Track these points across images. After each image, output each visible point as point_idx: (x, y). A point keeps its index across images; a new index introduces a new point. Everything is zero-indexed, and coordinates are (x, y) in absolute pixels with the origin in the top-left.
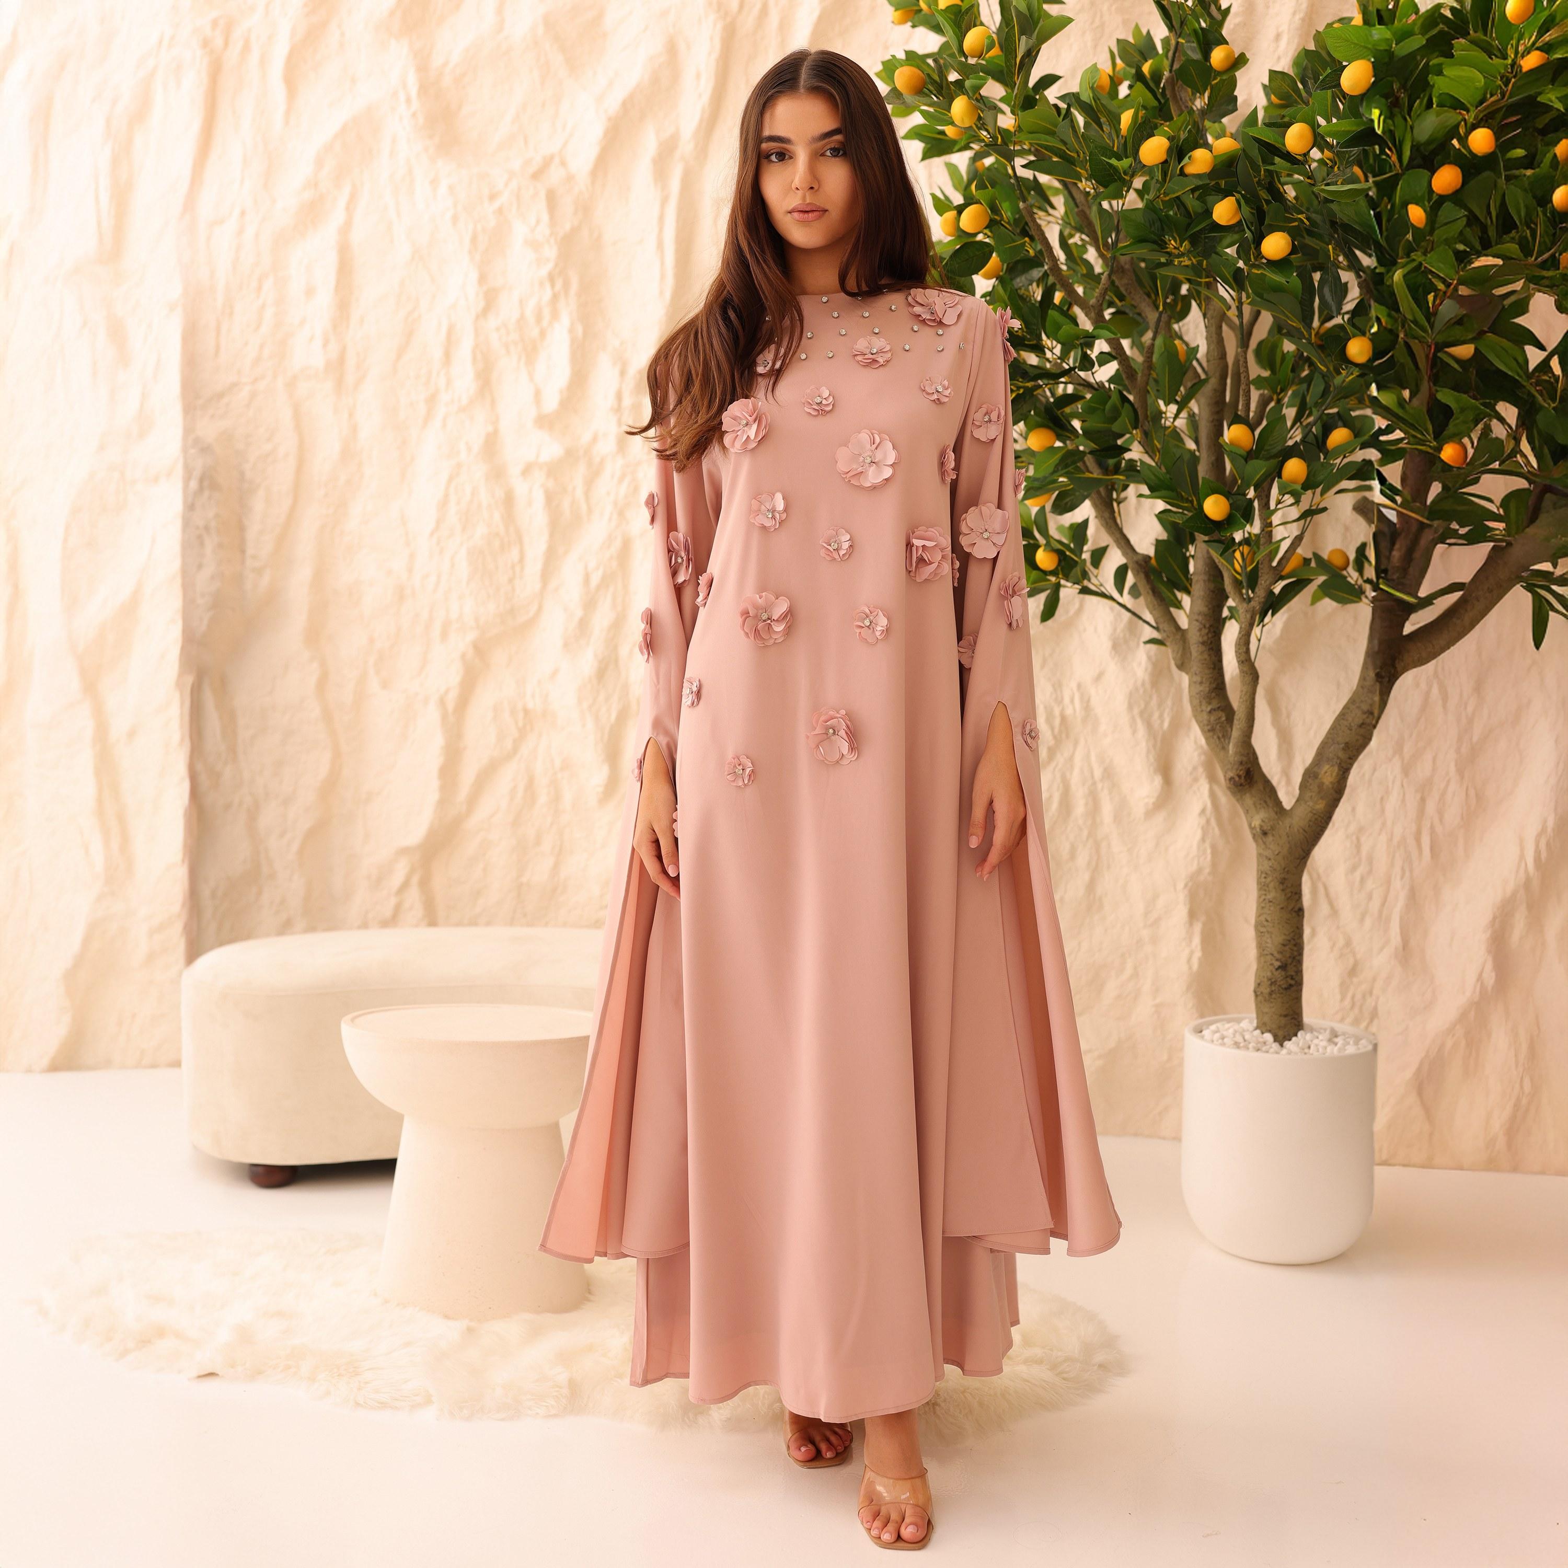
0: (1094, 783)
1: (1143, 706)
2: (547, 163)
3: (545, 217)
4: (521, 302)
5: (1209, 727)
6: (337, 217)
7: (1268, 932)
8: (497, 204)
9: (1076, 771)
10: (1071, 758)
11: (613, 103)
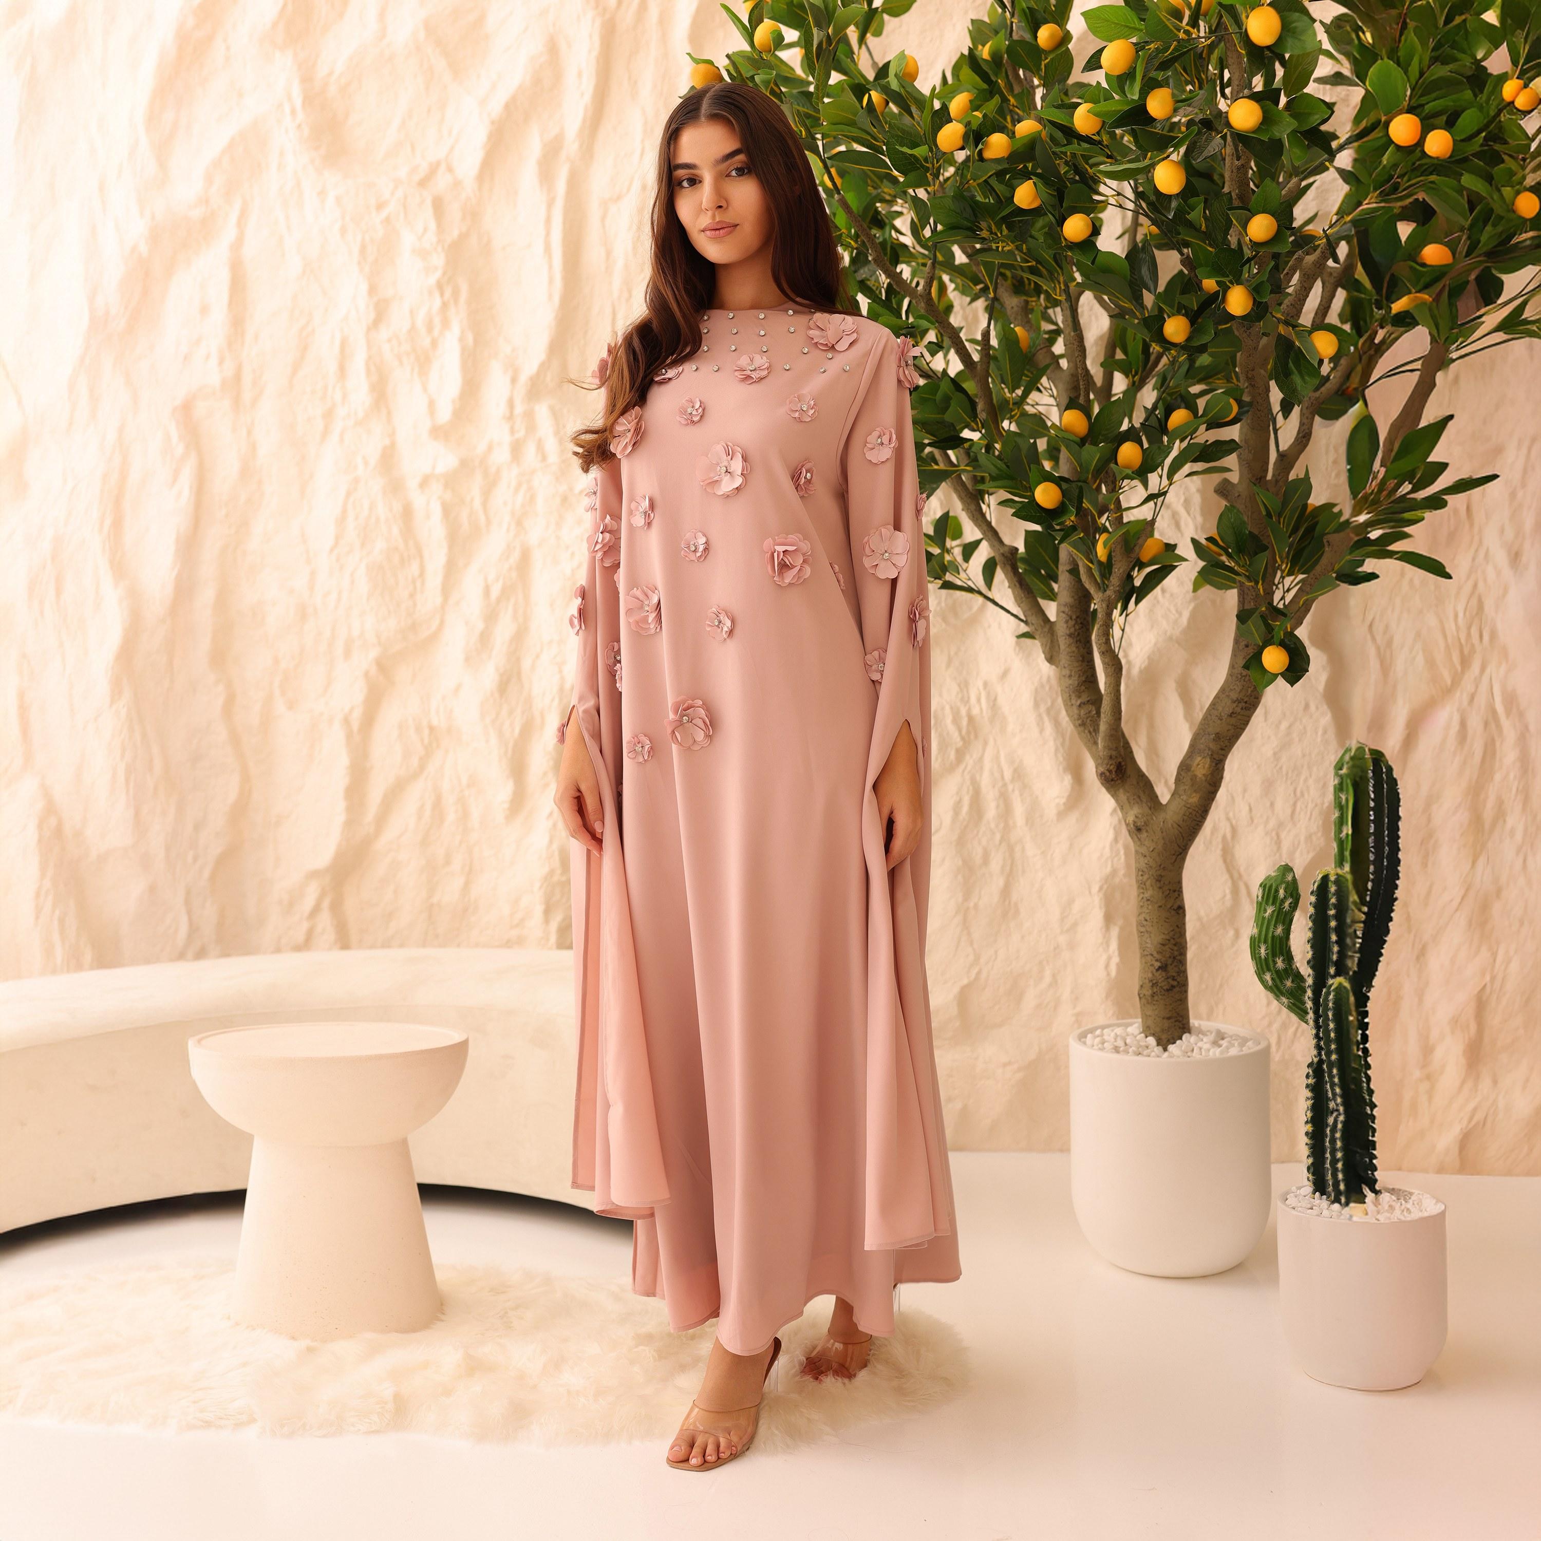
0: (1005, 785)
1: (1049, 703)
2: (433, 169)
3: (433, 225)
4: (411, 312)
5: (1080, 722)
6: (229, 234)
7: (1147, 931)
8: (384, 214)
9: (986, 773)
10: (981, 759)
11: (496, 106)
